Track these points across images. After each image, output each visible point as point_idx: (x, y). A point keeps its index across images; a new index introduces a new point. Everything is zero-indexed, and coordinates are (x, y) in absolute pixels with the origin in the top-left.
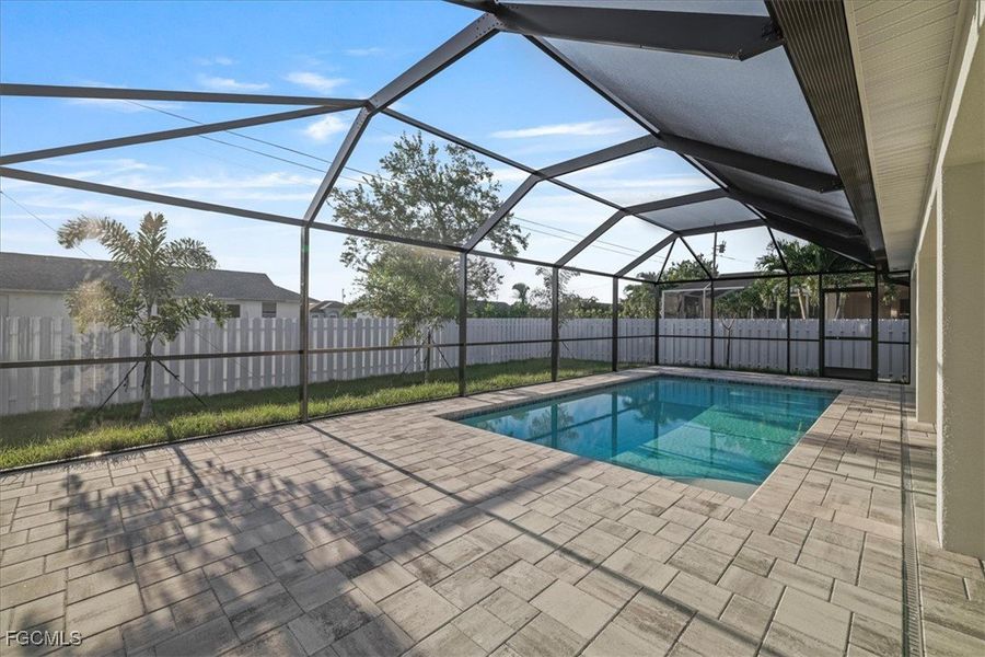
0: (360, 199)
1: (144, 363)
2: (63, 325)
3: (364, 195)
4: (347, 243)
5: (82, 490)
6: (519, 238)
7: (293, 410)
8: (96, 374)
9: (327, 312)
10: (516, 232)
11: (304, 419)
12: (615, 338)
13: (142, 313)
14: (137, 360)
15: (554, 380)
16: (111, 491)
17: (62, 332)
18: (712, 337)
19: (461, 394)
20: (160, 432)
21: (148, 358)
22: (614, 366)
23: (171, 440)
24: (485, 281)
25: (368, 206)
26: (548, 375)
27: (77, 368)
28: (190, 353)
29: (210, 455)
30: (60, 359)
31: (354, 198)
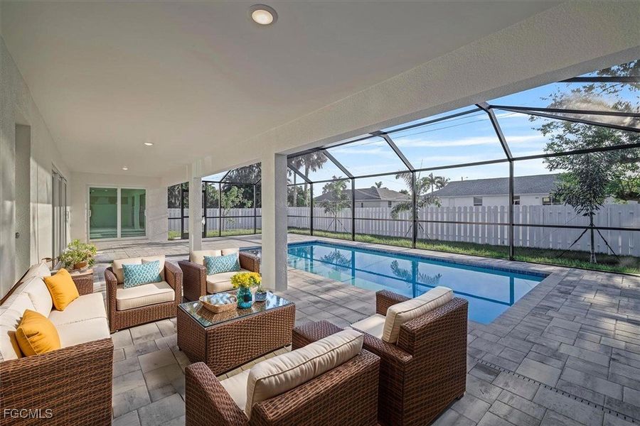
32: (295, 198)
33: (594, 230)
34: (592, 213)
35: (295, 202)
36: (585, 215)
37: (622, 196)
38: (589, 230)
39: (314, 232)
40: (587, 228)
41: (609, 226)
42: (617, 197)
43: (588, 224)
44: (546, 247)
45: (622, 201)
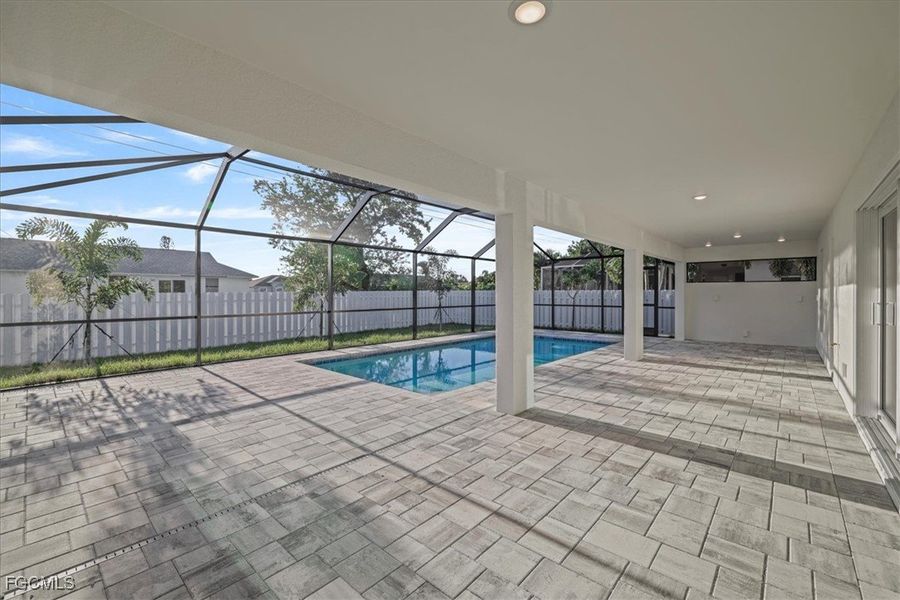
0: (284, 191)
1: (85, 325)
2: (22, 300)
3: (288, 187)
4: (274, 228)
5: (37, 400)
6: (421, 222)
7: (192, 359)
8: (49, 331)
9: (274, 285)
10: (420, 218)
11: (199, 364)
12: (473, 306)
13: (84, 291)
14: (82, 322)
15: (414, 339)
16: (55, 400)
17: (22, 306)
18: (553, 305)
19: (330, 349)
20: (92, 371)
21: (88, 322)
22: (473, 328)
23: (99, 376)
24: (396, 260)
25: (291, 197)
26: (411, 336)
27: (35, 327)
28: (115, 318)
29: (122, 384)
30: (19, 321)
31: (279, 190)
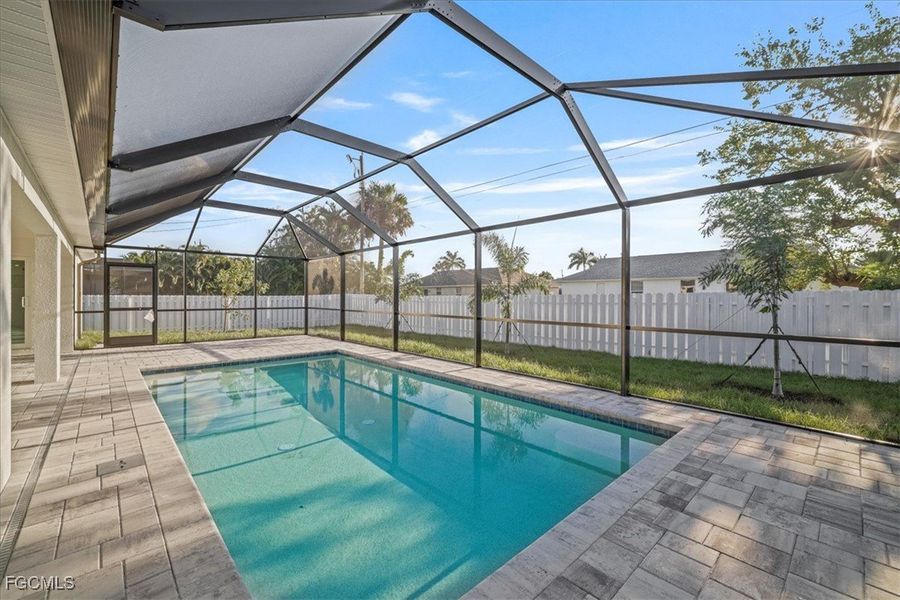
32: (362, 280)
33: (781, 342)
34: (775, 306)
35: (362, 286)
36: (765, 310)
37: (833, 278)
38: (770, 343)
39: (348, 335)
40: (765, 337)
41: (811, 335)
42: (826, 282)
43: (767, 329)
44: (714, 362)
45: (834, 288)
